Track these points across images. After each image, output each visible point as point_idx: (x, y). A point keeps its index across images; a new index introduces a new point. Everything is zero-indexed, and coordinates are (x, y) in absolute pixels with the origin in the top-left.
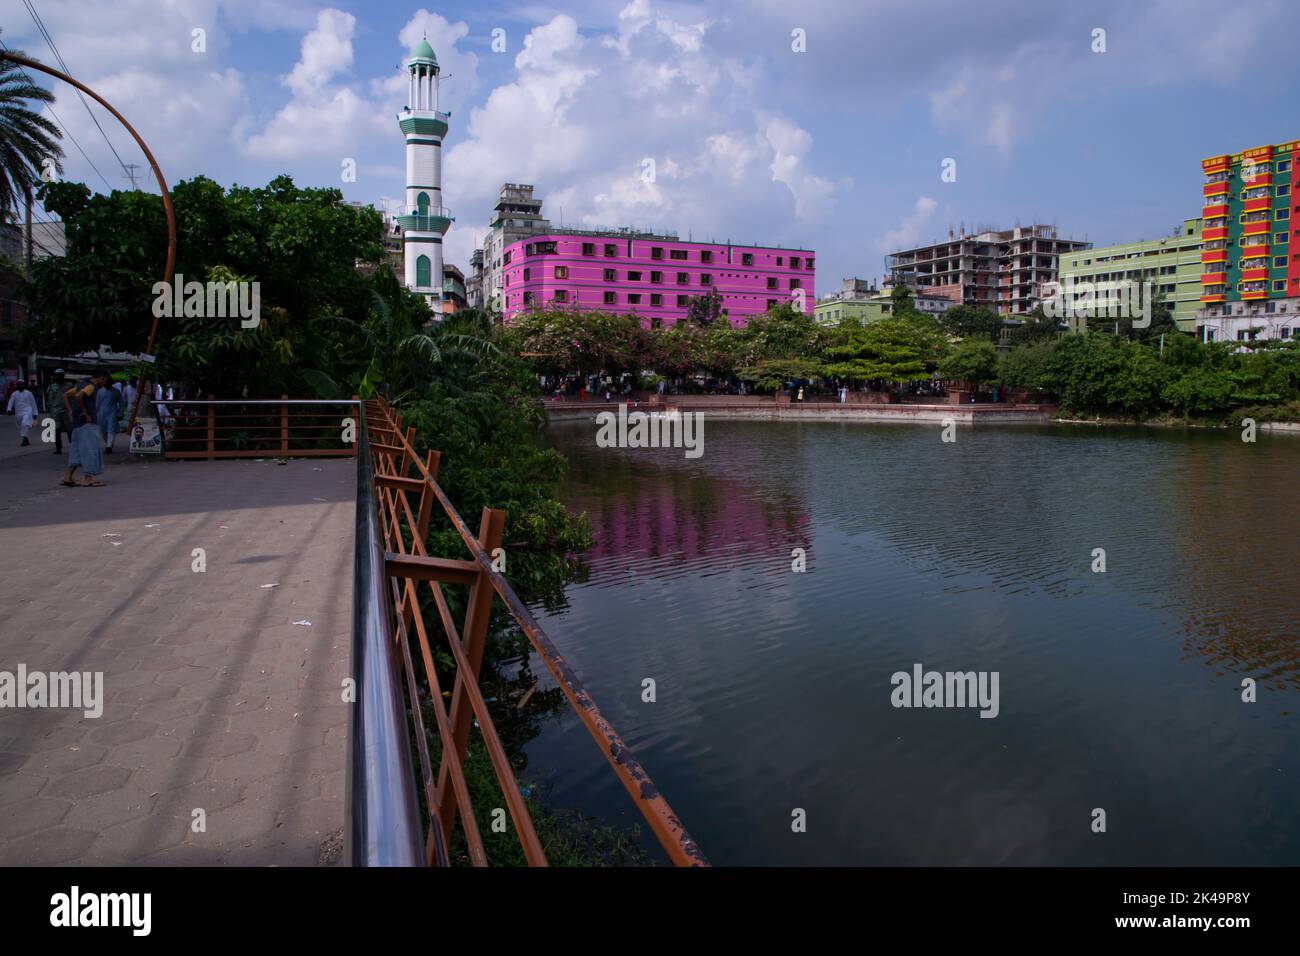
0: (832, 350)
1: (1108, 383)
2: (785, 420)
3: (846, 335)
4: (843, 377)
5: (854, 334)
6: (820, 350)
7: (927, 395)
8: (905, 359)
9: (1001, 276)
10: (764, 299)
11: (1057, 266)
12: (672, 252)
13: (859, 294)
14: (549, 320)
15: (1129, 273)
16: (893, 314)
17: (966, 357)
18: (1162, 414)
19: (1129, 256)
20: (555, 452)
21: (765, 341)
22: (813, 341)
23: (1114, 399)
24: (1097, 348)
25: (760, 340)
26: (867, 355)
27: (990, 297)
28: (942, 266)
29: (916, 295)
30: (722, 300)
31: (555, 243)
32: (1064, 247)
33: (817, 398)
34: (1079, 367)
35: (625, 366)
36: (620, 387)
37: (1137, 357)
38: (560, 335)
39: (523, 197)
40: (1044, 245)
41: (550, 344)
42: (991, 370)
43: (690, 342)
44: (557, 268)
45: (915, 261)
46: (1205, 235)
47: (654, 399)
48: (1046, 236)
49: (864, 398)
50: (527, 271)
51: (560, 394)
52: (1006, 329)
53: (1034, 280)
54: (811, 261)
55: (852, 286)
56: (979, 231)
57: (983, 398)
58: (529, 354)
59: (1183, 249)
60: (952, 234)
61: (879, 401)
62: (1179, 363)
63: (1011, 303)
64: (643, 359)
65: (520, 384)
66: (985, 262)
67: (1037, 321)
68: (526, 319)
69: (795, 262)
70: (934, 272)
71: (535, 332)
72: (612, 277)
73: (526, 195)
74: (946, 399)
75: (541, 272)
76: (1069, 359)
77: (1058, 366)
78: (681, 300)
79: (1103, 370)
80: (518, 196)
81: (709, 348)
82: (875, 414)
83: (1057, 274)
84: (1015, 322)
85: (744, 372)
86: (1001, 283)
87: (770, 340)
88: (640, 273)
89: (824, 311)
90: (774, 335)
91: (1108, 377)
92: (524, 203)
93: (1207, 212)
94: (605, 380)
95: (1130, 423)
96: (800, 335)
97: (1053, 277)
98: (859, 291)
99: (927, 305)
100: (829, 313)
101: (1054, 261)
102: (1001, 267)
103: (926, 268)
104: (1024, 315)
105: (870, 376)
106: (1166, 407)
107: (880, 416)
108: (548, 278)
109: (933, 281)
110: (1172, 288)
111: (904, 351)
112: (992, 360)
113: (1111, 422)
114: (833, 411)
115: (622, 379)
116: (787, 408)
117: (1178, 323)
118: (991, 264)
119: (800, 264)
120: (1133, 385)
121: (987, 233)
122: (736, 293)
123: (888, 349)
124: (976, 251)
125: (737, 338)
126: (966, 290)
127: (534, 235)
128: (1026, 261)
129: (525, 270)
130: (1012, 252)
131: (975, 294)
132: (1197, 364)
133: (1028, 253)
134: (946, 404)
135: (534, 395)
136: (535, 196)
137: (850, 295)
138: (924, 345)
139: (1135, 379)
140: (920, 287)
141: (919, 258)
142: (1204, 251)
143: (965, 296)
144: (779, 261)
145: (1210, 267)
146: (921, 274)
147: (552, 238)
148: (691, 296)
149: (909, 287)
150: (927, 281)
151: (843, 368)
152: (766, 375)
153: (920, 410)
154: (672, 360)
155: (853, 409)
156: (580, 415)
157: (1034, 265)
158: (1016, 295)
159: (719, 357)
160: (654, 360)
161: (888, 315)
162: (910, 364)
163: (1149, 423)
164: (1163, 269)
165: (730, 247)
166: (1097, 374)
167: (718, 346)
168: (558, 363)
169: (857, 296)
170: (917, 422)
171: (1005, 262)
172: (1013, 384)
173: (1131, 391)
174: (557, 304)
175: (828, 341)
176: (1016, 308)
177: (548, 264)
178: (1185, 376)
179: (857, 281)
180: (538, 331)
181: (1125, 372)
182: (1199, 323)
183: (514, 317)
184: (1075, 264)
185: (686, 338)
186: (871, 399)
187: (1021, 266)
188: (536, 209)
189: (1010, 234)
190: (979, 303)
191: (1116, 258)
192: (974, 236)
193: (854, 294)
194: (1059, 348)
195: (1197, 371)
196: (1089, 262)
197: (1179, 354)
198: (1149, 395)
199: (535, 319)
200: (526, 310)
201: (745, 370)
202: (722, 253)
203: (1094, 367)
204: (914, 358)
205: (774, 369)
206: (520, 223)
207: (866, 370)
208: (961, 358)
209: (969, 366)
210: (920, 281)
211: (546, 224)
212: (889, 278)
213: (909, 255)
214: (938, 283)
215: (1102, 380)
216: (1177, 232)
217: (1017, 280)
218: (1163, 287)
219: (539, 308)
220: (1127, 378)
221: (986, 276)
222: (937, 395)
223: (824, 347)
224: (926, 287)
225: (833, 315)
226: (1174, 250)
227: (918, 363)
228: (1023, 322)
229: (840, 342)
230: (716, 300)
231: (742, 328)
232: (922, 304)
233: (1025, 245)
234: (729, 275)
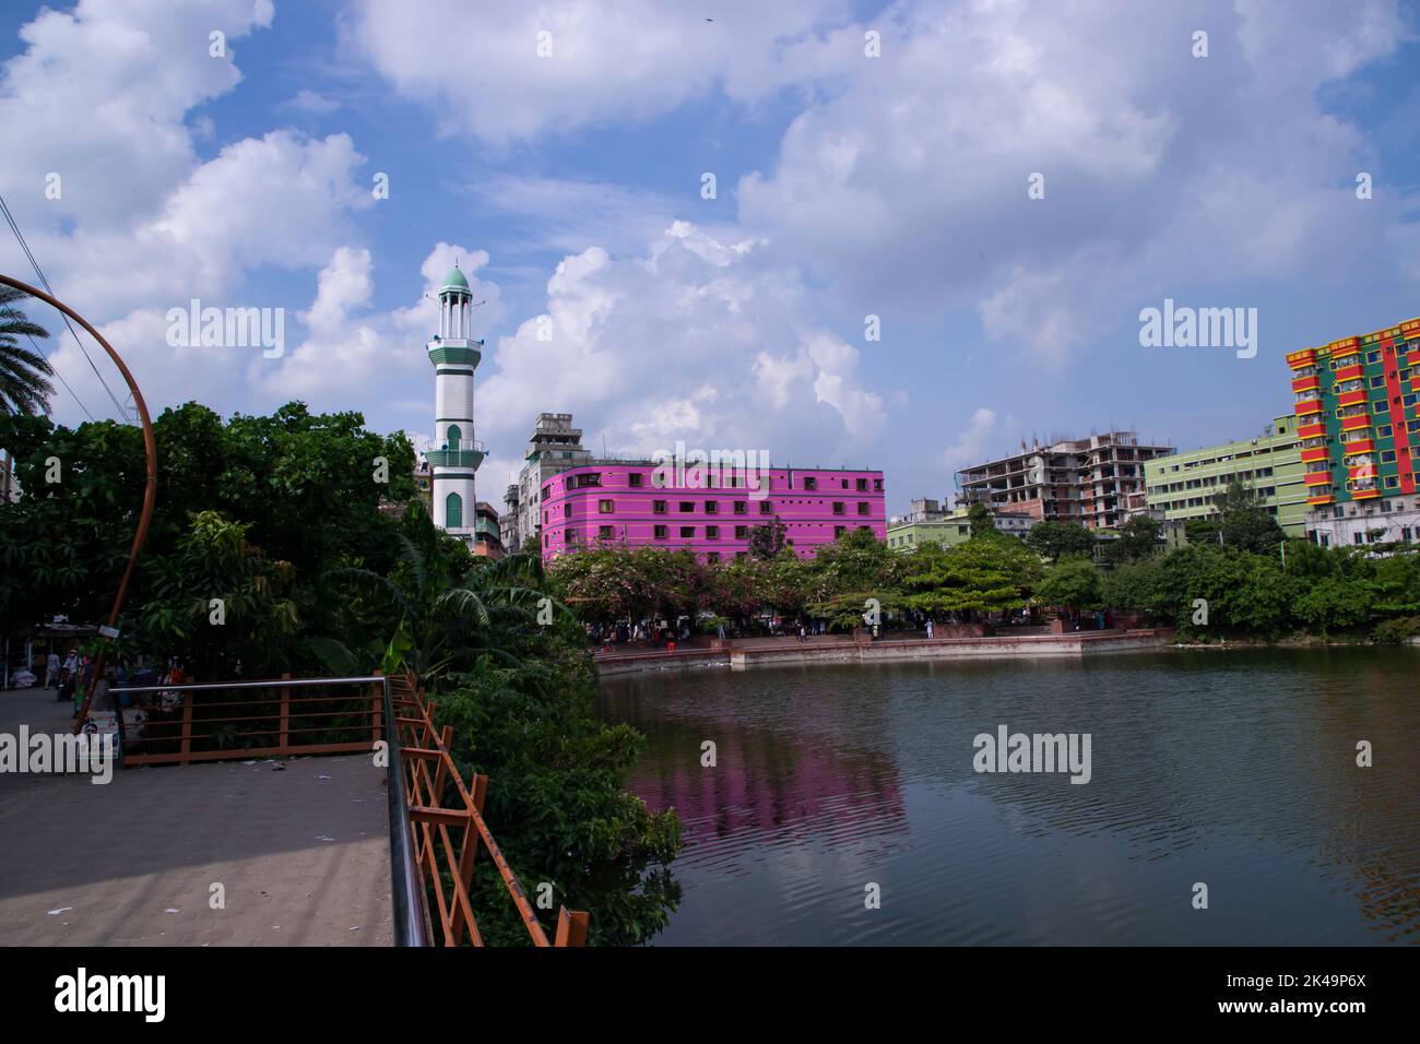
0: (914, 579)
1: (1230, 600)
2: (866, 662)
3: (928, 561)
4: (929, 609)
5: (936, 560)
6: (900, 579)
7: (1023, 625)
8: (997, 585)
9: (1082, 488)
10: (831, 526)
11: (1142, 474)
13: (931, 516)
14: (595, 560)
15: (1222, 477)
16: (972, 535)
17: (1066, 579)
18: (1297, 632)
19: (1220, 459)
21: (837, 573)
22: (891, 571)
23: (1239, 618)
24: (1211, 561)
25: (831, 572)
26: (953, 582)
27: (1073, 512)
28: (1018, 481)
29: (993, 514)
30: (786, 529)
31: (598, 474)
32: (1146, 454)
33: (899, 635)
34: (1194, 584)
35: (683, 608)
36: (677, 632)
37: (1258, 570)
38: (608, 576)
39: (560, 426)
40: (1125, 453)
41: (597, 587)
42: (1095, 592)
43: (753, 578)
44: (601, 501)
45: (987, 477)
46: (1302, 432)
47: (716, 645)
48: (1126, 443)
49: (954, 633)
50: (568, 507)
51: (611, 642)
52: (1098, 546)
53: (1118, 490)
54: (879, 482)
55: (922, 506)
56: (1052, 440)
57: (1088, 625)
58: (574, 599)
59: (1277, 449)
60: (1024, 446)
61: (972, 634)
62: (1306, 573)
63: (1096, 517)
64: (702, 598)
65: (565, 634)
66: (1063, 474)
67: (1132, 535)
68: (569, 560)
69: (862, 484)
70: (1009, 487)
71: (579, 574)
72: (662, 509)
73: (565, 425)
74: (1046, 628)
75: (584, 507)
76: (1182, 575)
77: (1170, 584)
78: (740, 532)
79: (1221, 586)
80: (556, 426)
81: (774, 584)
82: (968, 650)
83: (1143, 482)
84: (1107, 537)
85: (816, 609)
86: (1083, 495)
87: (843, 572)
88: (694, 504)
89: (896, 535)
90: (846, 565)
91: (1229, 594)
92: (562, 433)
93: (1299, 408)
94: (659, 624)
95: (1261, 644)
96: (876, 564)
97: (1139, 486)
98: (930, 512)
99: (1005, 524)
100: (901, 538)
101: (1137, 470)
102: (1081, 478)
103: (1000, 484)
104: (1113, 528)
105: (959, 607)
106: (1299, 624)
107: (975, 651)
108: (592, 513)
109: (1009, 497)
110: (1271, 491)
111: (994, 576)
112: (1094, 582)
113: (1237, 644)
114: (920, 648)
115: (678, 622)
116: (868, 648)
117: (1285, 529)
118: (1070, 475)
119: (869, 485)
120: (1259, 601)
121: (1061, 443)
122: (800, 521)
123: (976, 575)
124: (1051, 463)
125: (806, 571)
126: (1046, 504)
127: (574, 467)
128: (1107, 471)
129: (566, 506)
130: (1091, 462)
131: (1056, 509)
132: (1327, 572)
133: (1109, 462)
134: (1048, 633)
135: (582, 646)
136: (574, 425)
137: (921, 516)
138: (1016, 568)
139: (1259, 594)
140: (996, 504)
141: (991, 474)
142: (1303, 450)
143: (1045, 512)
144: (845, 484)
145: (1312, 467)
146: (995, 491)
147: (595, 470)
148: (751, 526)
149: (987, 506)
150: (1003, 498)
151: (926, 599)
152: (841, 612)
153: (1020, 642)
154: (735, 599)
155: (944, 645)
156: (634, 667)
157: (1116, 475)
158: (1101, 507)
159: (787, 593)
160: (714, 600)
161: (966, 538)
162: (1003, 591)
163: (1282, 644)
164: (1259, 471)
165: (790, 471)
166: (1215, 591)
167: (786, 581)
168: (607, 607)
169: (928, 518)
170: (1018, 656)
171: (1085, 473)
172: (1121, 607)
173: (1258, 608)
174: (604, 542)
175: (908, 569)
176: (1102, 522)
177: (592, 498)
178: (1314, 588)
179: (927, 501)
180: (583, 573)
181: (1247, 586)
182: (1310, 528)
183: (555, 557)
184: (1162, 471)
185: (749, 573)
186: (962, 632)
187: (1103, 476)
188: (575, 439)
189: (1087, 443)
190: (1062, 519)
191: (1205, 462)
192: (1049, 447)
193: (924, 515)
194: (1168, 564)
195: (1328, 582)
196: (1177, 468)
197: (1303, 562)
198: (1278, 612)
199: (579, 559)
200: (567, 549)
201: (818, 606)
202: (782, 477)
203: (1211, 584)
204: (1006, 583)
205: (851, 604)
206: (558, 455)
207: (954, 600)
208: (1059, 580)
209: (1069, 589)
210: (995, 498)
211: (585, 455)
212: (961, 496)
213: (980, 471)
214: (1015, 500)
215: (1222, 597)
216: (1268, 432)
217: (1100, 492)
218: (1261, 490)
219: (584, 548)
220: (1250, 594)
221: (1066, 489)
222: (1036, 622)
223: (904, 576)
224: (1001, 504)
225: (906, 540)
226: (1267, 451)
227: (1011, 588)
228: (1117, 536)
229: (921, 570)
230: (779, 530)
231: (811, 559)
232: (1000, 523)
233: (1105, 454)
234: (791, 502)
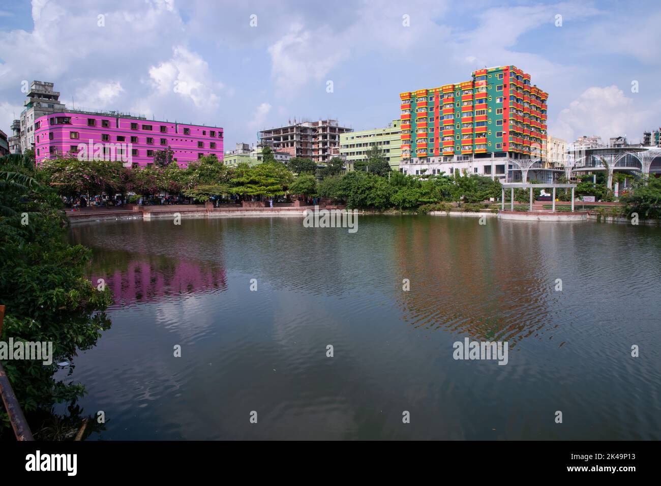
0: (235, 180)
1: (368, 195)
2: (211, 218)
3: (242, 172)
4: (241, 194)
5: (246, 171)
6: (228, 180)
7: (283, 203)
8: (273, 184)
9: (313, 143)
10: (196, 153)
11: (339, 140)
12: (143, 126)
13: (246, 151)
14: (67, 163)
15: (370, 143)
16: (263, 162)
17: (302, 183)
18: (391, 209)
19: (370, 136)
20: (82, 246)
21: (198, 175)
22: (224, 175)
23: (370, 202)
24: (362, 178)
25: (196, 175)
26: (253, 182)
27: (309, 154)
28: (286, 138)
29: (274, 152)
30: (174, 153)
31: (70, 118)
32: (341, 130)
33: (227, 205)
34: (355, 188)
35: (118, 190)
36: (115, 202)
37: (379, 183)
38: (75, 172)
39: (46, 90)
40: (333, 129)
41: (69, 178)
42: (315, 189)
43: (156, 176)
44: (71, 132)
45: (272, 135)
46: (402, 127)
47: (136, 208)
48: (333, 125)
49: (252, 205)
50: (51, 134)
51: (77, 207)
52: (318, 169)
53: (328, 145)
54: (221, 133)
55: (241, 147)
56: (302, 121)
58: (55, 183)
59: (392, 133)
60: (290, 122)
61: (260, 206)
62: (397, 185)
63: (318, 157)
64: (128, 186)
65: (50, 202)
66: (306, 136)
67: (332, 165)
68: (52, 162)
69: (213, 133)
70: (282, 141)
71: (58, 171)
72: (107, 139)
73: (49, 89)
74: (293, 204)
75: (61, 135)
76: (350, 183)
77: (345, 187)
78: (149, 153)
79: (365, 189)
80: (43, 89)
81: (167, 179)
82: (258, 213)
83: (339, 143)
84: (322, 166)
85: (187, 193)
86: (314, 147)
87: (201, 175)
88: (125, 137)
89: (228, 159)
90: (203, 172)
91: (367, 192)
92: (47, 93)
93: (403, 117)
94: (105, 198)
95: (377, 213)
96: (218, 172)
97: (337, 144)
98: (245, 150)
99: (279, 157)
100: (230, 161)
101: (337, 137)
102: (313, 139)
103: (278, 139)
104: (325, 162)
105: (255, 194)
106: (392, 205)
107: (261, 214)
108: (65, 138)
109: (281, 145)
110: (388, 151)
111: (271, 180)
112: (315, 183)
113: (368, 213)
114: (237, 212)
115: (116, 197)
116: (212, 211)
117: (391, 167)
118: (309, 138)
119: (216, 134)
120: (378, 196)
121: (306, 122)
122: (181, 150)
123: (264, 179)
124: (301, 131)
125: (183, 174)
126: (297, 150)
127: (54, 113)
128: (325, 137)
129: (50, 133)
130: (318, 132)
131: (301, 152)
132: (404, 185)
133: (326, 133)
134: (293, 206)
135: (60, 208)
136: (55, 90)
137: (240, 151)
138: (281, 177)
139: (379, 193)
140: (275, 148)
141: (274, 134)
142: (402, 134)
143: (297, 153)
144: (204, 133)
145: (404, 142)
146: (275, 142)
147: (67, 115)
148: (155, 150)
149: (271, 148)
150: (278, 145)
151: (241, 189)
152: (200, 194)
153: (281, 210)
154: (146, 186)
155: (247, 210)
156: (90, 219)
157: (328, 139)
158: (321, 153)
159: (173, 184)
160: (135, 186)
161: (261, 162)
162: (275, 187)
163: (385, 213)
164: (384, 142)
165: (176, 124)
166: (362, 191)
167: (173, 178)
168: (75, 188)
169: (244, 152)
170: (280, 216)
171: (315, 137)
172: (325, 196)
173: (378, 198)
174: (73, 154)
175: (233, 175)
176: (321, 159)
177: (65, 131)
178: (399, 191)
179: (244, 144)
180: (61, 170)
181: (375, 189)
182: (401, 167)
183: (43, 161)
184: (347, 138)
185: (154, 174)
186: (256, 205)
187: (323, 139)
188: (56, 97)
189: (317, 123)
190: (304, 157)
191: (364, 136)
192: (300, 124)
193: (242, 151)
194: (345, 178)
195: (405, 188)
196: (353, 138)
197: (396, 180)
198: (385, 200)
199: (58, 163)
200: (51, 157)
201: (188, 191)
202: (172, 127)
203: (361, 188)
204: (277, 184)
205: (204, 190)
206: (45, 105)
207: (253, 190)
208: (299, 183)
209: (304, 187)
210: (275, 145)
211: (62, 107)
212: (260, 143)
213: (269, 132)
214: (284, 147)
215: (365, 193)
216: (390, 126)
217: (321, 146)
218: (384, 150)
219: (61, 157)
220: (375, 193)
221: (306, 143)
222: (288, 201)
223: (231, 178)
224: (278, 148)
225: (233, 162)
226: (388, 134)
227: (279, 186)
228: (326, 166)
229: (238, 176)
230: (170, 153)
231: (186, 169)
232: (276, 156)
233: (324, 129)
234: (177, 140)
